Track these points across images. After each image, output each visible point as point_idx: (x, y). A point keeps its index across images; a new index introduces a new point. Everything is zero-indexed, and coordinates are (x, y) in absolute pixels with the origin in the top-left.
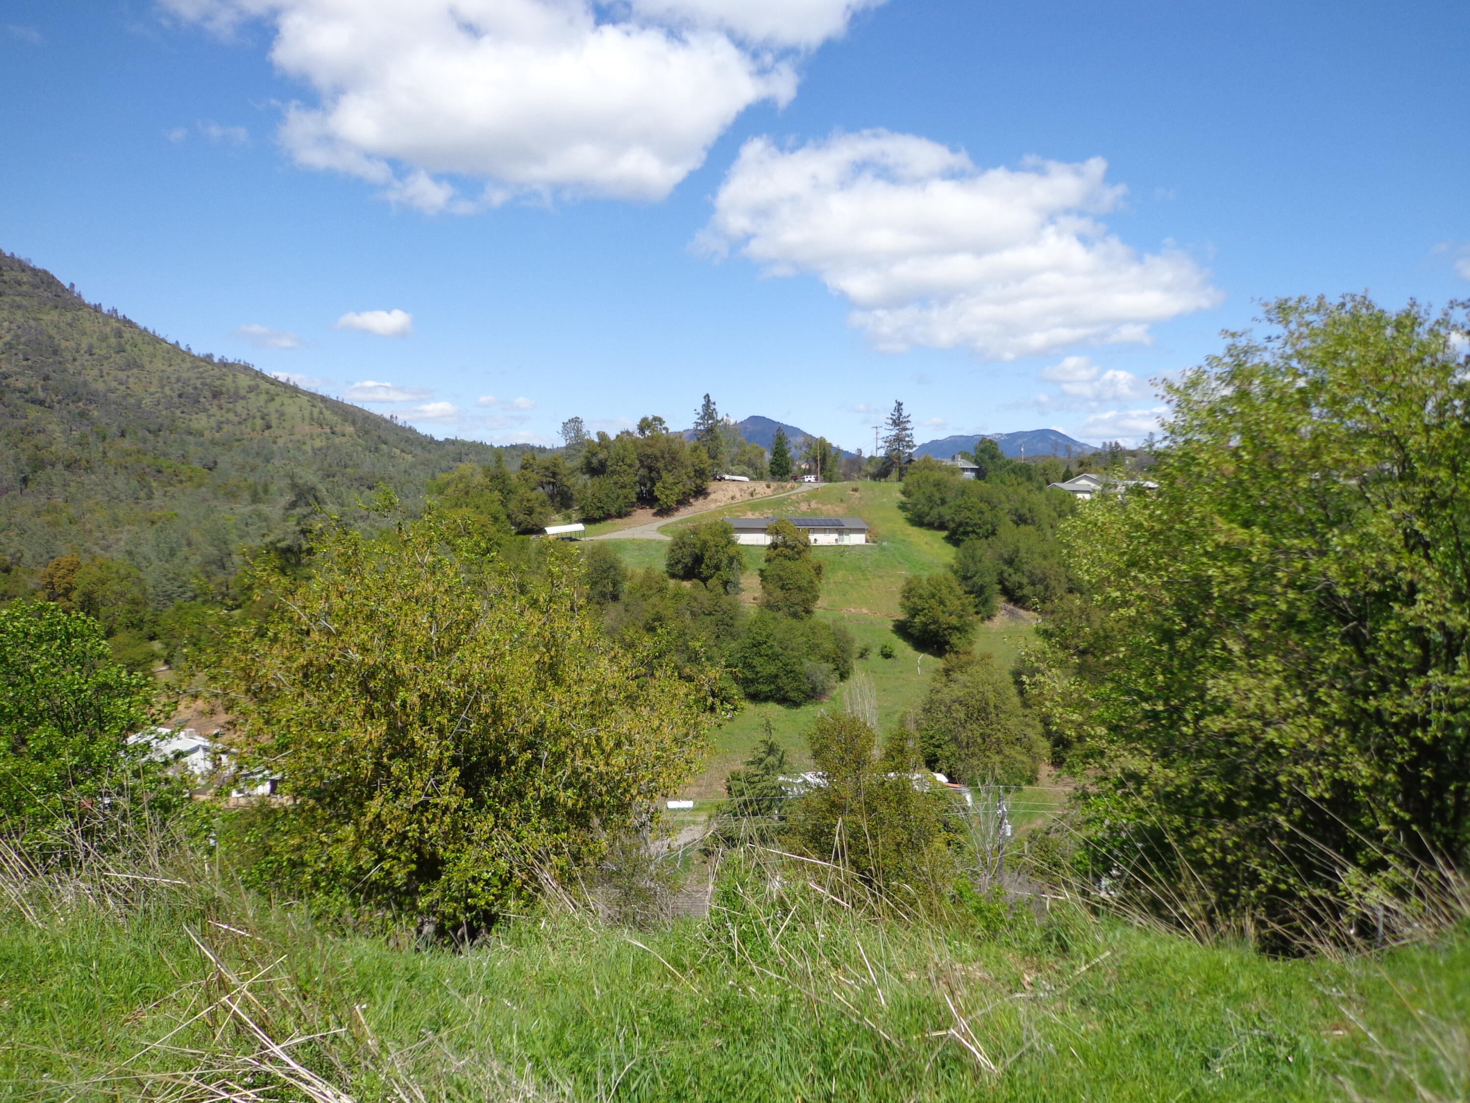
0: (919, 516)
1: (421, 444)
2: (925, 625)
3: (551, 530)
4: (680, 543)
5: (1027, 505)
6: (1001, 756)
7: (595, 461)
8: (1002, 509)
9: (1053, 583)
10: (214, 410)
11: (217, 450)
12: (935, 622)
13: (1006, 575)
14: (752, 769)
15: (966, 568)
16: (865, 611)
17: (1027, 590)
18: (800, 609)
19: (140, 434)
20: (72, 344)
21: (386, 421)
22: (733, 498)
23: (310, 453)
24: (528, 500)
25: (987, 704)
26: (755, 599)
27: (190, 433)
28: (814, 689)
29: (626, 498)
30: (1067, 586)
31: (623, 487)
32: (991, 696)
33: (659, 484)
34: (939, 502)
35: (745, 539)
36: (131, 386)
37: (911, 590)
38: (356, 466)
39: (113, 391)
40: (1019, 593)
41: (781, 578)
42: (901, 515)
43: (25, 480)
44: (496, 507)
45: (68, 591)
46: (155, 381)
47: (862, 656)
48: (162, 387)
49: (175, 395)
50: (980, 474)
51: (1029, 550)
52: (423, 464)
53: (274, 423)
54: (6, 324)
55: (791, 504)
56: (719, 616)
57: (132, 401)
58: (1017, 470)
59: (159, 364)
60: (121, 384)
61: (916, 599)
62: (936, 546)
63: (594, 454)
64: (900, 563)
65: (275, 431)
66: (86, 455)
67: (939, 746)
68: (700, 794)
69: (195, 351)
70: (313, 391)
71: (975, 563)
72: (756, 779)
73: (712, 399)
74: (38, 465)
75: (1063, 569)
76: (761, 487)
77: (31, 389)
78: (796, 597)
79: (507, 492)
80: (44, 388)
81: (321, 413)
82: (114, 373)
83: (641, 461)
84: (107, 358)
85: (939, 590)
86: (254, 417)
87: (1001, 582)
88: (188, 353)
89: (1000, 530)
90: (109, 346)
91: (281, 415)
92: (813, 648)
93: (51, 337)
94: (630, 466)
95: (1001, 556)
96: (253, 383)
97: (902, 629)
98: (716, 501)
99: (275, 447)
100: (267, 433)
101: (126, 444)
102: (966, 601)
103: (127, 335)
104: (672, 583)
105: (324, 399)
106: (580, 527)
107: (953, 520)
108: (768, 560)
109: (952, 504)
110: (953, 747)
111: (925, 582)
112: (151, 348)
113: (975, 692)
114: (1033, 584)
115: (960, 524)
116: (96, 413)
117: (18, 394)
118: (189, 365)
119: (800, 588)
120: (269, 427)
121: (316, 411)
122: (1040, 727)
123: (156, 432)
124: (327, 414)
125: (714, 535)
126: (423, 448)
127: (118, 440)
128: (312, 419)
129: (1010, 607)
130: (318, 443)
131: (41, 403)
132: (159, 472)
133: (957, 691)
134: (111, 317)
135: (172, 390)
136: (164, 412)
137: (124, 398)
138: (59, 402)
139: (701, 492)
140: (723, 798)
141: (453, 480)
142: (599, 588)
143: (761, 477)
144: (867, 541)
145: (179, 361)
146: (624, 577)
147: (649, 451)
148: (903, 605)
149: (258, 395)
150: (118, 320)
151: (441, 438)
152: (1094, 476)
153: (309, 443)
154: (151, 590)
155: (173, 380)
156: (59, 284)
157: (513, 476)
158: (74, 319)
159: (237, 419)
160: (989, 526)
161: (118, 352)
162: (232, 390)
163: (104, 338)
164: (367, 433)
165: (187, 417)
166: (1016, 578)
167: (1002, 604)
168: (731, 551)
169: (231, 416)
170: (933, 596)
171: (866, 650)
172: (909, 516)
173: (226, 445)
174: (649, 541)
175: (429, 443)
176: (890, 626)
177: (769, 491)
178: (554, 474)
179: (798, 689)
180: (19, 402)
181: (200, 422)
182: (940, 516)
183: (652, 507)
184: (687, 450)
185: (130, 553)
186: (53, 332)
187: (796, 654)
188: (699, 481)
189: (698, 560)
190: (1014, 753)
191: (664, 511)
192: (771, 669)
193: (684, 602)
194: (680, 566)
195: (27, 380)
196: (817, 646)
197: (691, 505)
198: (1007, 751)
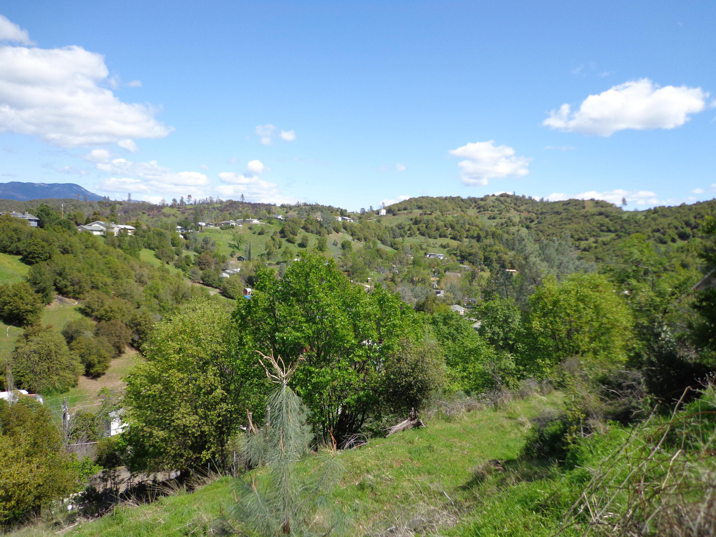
0: (4, 247)
2: (11, 310)
5: (69, 243)
6: (58, 377)
8: (55, 245)
9: (84, 284)
12: (17, 309)
13: (58, 281)
15: (35, 278)
17: (70, 289)
25: (51, 351)
30: (91, 285)
32: (53, 348)
34: (16, 240)
40: (65, 290)
50: (41, 224)
51: (71, 268)
58: (62, 223)
61: (5, 297)
62: (15, 264)
67: (23, 376)
71: (41, 276)
75: (89, 277)
85: (20, 292)
87: (55, 285)
89: (54, 257)
95: (55, 271)
102: (36, 297)
107: (26, 251)
109: (25, 241)
110: (31, 376)
111: (10, 287)
113: (44, 346)
114: (73, 285)
115: (30, 253)
122: (79, 359)
129: (60, 297)
133: (34, 347)
152: (102, 223)
160: (47, 254)
166: (64, 282)
167: (56, 296)
170: (16, 295)
182: (17, 248)
190: (65, 374)
198: (61, 373)
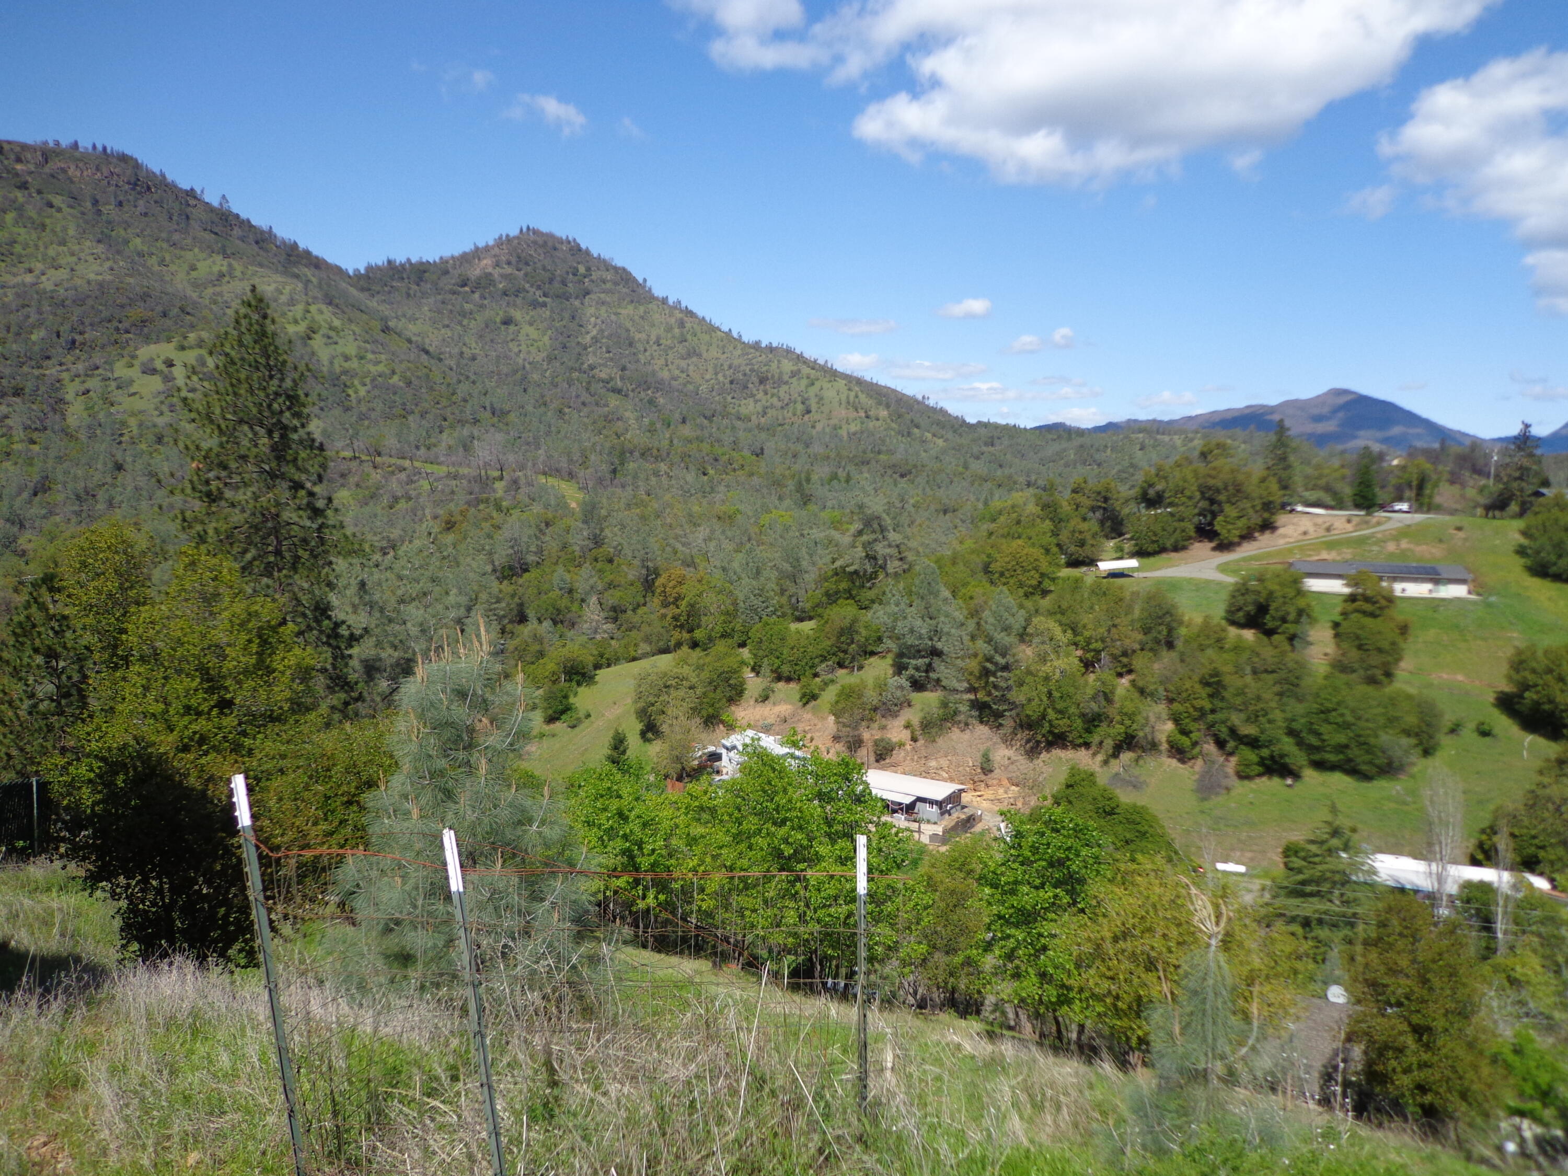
0: (1542, 565)
1: (952, 427)
2: (1537, 704)
3: (1103, 565)
4: (1242, 590)
7: (1151, 492)
10: (760, 395)
11: (763, 435)
12: (1551, 701)
14: (1314, 848)
16: (1460, 677)
18: (1378, 673)
19: (698, 421)
20: (643, 336)
21: (918, 402)
22: (1305, 533)
23: (846, 438)
24: (1081, 532)
26: (1326, 654)
27: (739, 419)
28: (1390, 764)
29: (1183, 531)
31: (1182, 520)
33: (1220, 518)
35: (1316, 585)
36: (691, 373)
37: (1521, 662)
38: (891, 452)
39: (675, 379)
41: (1358, 637)
42: (1518, 563)
43: (614, 471)
44: (1048, 539)
45: (678, 598)
46: (711, 370)
47: (1453, 731)
48: (716, 374)
49: (727, 381)
52: (954, 449)
53: (814, 407)
54: (593, 319)
55: (1375, 543)
56: (1283, 674)
57: (690, 387)
59: (714, 352)
60: (682, 372)
61: (1527, 674)
63: (1151, 485)
64: (1511, 624)
65: (814, 416)
66: (656, 444)
67: (1543, 848)
68: (1252, 859)
69: (745, 339)
70: (849, 372)
72: (1317, 859)
74: (623, 454)
76: (1339, 520)
77: (612, 379)
78: (1376, 659)
79: (1058, 521)
80: (622, 378)
81: (857, 396)
82: (677, 362)
83: (1202, 493)
84: (671, 348)
85: (1559, 666)
86: (795, 402)
88: (739, 340)
90: (674, 337)
91: (820, 399)
92: (1392, 721)
93: (628, 330)
94: (1190, 498)
96: (795, 368)
97: (1506, 703)
98: (1285, 536)
99: (814, 432)
100: (806, 417)
101: (687, 431)
103: (688, 325)
104: (1233, 631)
105: (859, 382)
106: (1133, 563)
108: (1344, 614)
111: (1540, 653)
112: (706, 337)
116: (662, 401)
117: (601, 384)
118: (739, 352)
119: (1380, 650)
120: (809, 412)
121: (852, 394)
123: (710, 418)
124: (863, 397)
125: (1282, 584)
126: (955, 432)
127: (681, 427)
128: (848, 403)
130: (853, 428)
131: (619, 391)
132: (716, 460)
134: (675, 308)
135: (724, 376)
136: (717, 398)
137: (685, 385)
138: (633, 391)
139: (1268, 526)
140: (1279, 870)
141: (1005, 508)
142: (1154, 634)
143: (1340, 506)
144: (1470, 592)
145: (731, 348)
146: (1181, 623)
147: (1211, 482)
148: (1510, 678)
149: (799, 379)
150: (681, 311)
151: (972, 420)
153: (845, 427)
154: (742, 604)
155: (726, 367)
156: (635, 280)
157: (1065, 504)
158: (645, 312)
159: (780, 404)
161: (681, 342)
162: (776, 376)
163: (669, 329)
164: (900, 416)
165: (737, 402)
168: (1301, 603)
169: (775, 400)
170: (1550, 671)
171: (1458, 725)
172: (1529, 563)
173: (769, 430)
174: (1208, 582)
175: (958, 426)
176: (1491, 697)
177: (1350, 525)
178: (1106, 499)
179: (1370, 763)
180: (603, 391)
181: (748, 407)
183: (1211, 540)
184: (1255, 479)
185: (724, 569)
186: (629, 325)
187: (1370, 725)
188: (1266, 515)
189: (1263, 609)
191: (1224, 546)
192: (1341, 738)
193: (1246, 655)
194: (1241, 614)
195: (608, 371)
196: (1397, 719)
197: (1255, 539)
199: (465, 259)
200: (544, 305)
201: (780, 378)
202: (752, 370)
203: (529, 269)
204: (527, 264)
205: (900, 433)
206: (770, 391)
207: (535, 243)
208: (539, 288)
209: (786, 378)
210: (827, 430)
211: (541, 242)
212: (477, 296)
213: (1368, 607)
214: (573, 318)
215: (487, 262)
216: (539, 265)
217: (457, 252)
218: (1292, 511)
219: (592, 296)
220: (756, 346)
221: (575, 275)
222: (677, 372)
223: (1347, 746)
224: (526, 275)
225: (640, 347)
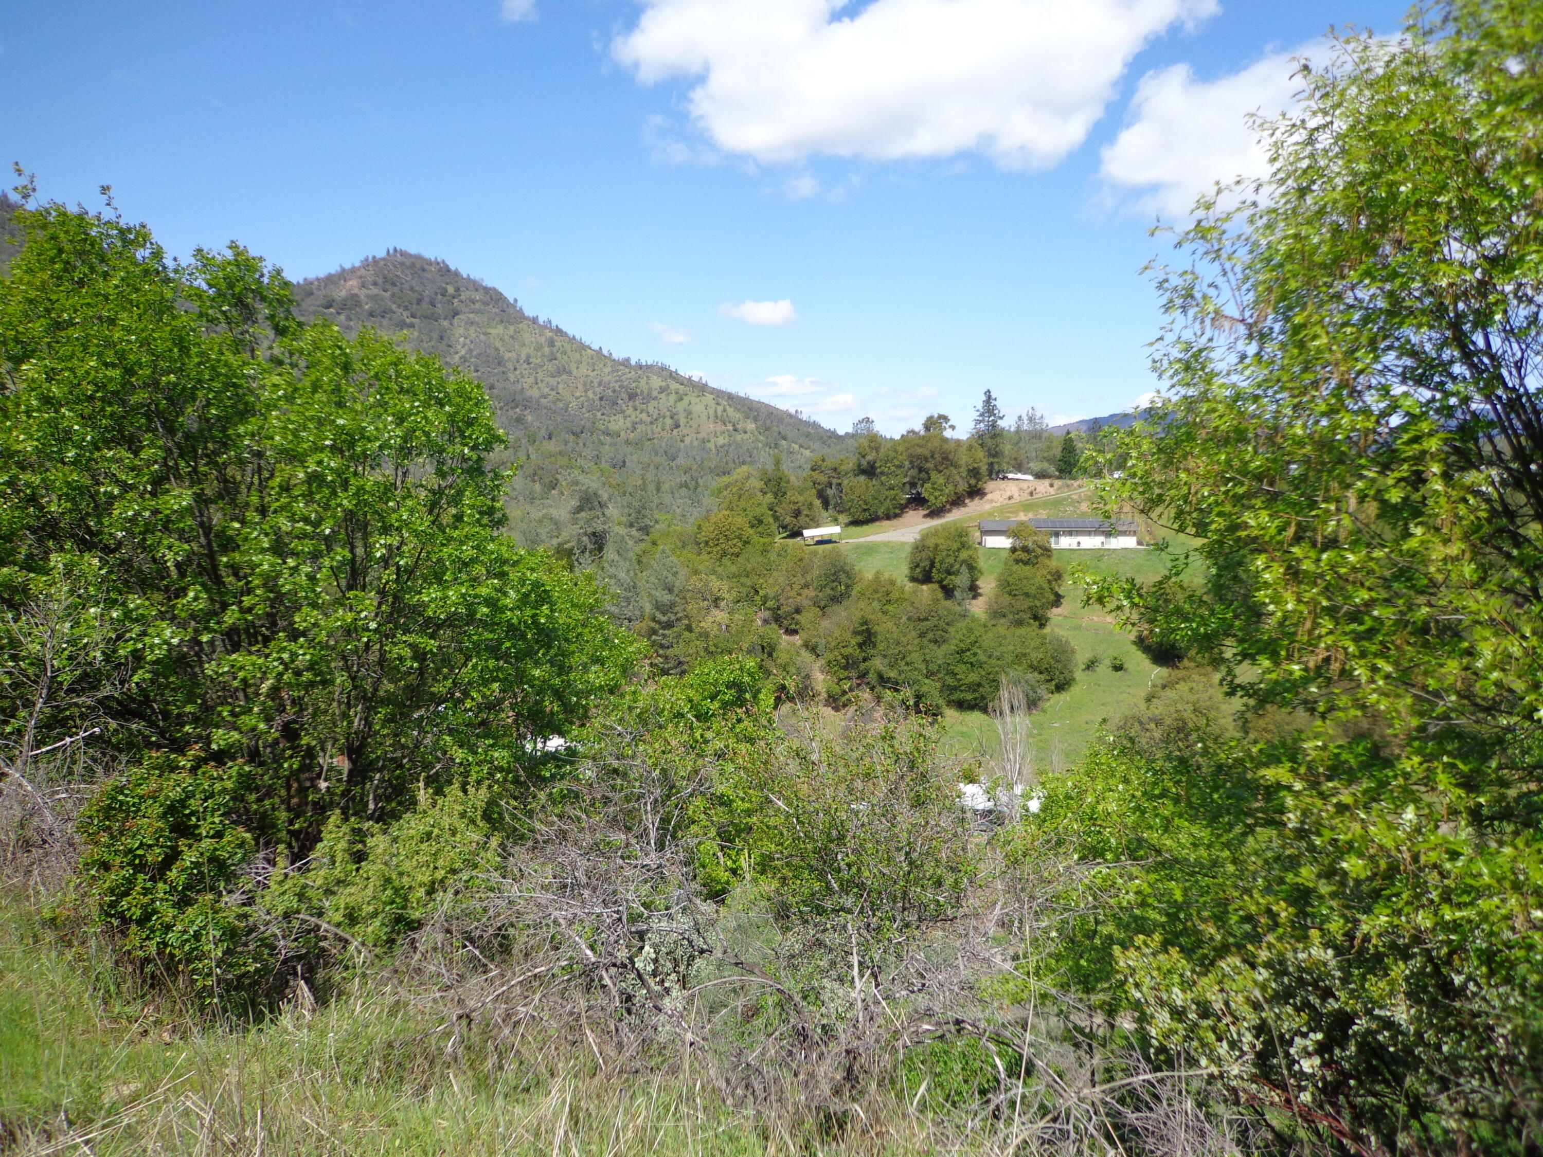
3: (807, 533)
4: (920, 547)
7: (865, 463)
10: (630, 411)
11: (629, 449)
19: (564, 437)
20: (513, 355)
21: (791, 416)
22: (1010, 498)
23: (713, 451)
24: (797, 503)
26: (989, 603)
27: (608, 434)
29: (895, 500)
31: (894, 488)
33: (928, 486)
35: (990, 542)
36: (561, 391)
39: (545, 397)
46: (580, 386)
47: (1088, 667)
48: (586, 391)
49: (597, 398)
53: (682, 422)
54: (462, 339)
57: (560, 404)
59: (584, 370)
60: (552, 389)
63: (864, 456)
65: (683, 430)
69: (615, 356)
73: (993, 395)
76: (1043, 486)
79: (781, 494)
81: (726, 410)
82: (547, 379)
83: (912, 462)
84: (541, 366)
86: (664, 417)
88: (609, 358)
90: (543, 355)
91: (689, 413)
92: (1020, 657)
93: (497, 350)
94: (900, 467)
96: (666, 383)
98: (992, 501)
99: (682, 446)
100: (675, 432)
101: (551, 446)
103: (558, 344)
104: (908, 586)
105: (731, 397)
106: (842, 529)
108: (1007, 564)
112: (577, 355)
116: (530, 418)
118: (609, 369)
120: (677, 426)
121: (720, 409)
123: (578, 434)
124: (731, 411)
125: (947, 538)
126: (823, 443)
127: (545, 443)
128: (716, 417)
130: (721, 441)
134: (545, 327)
135: (594, 393)
136: (587, 415)
137: (554, 402)
139: (976, 492)
141: (730, 483)
143: (1045, 475)
144: (1137, 543)
145: (601, 366)
146: (856, 581)
147: (919, 451)
149: (668, 395)
150: (551, 330)
153: (713, 440)
155: (596, 385)
158: (516, 331)
159: (649, 419)
161: (551, 360)
162: (646, 392)
163: (539, 348)
164: (767, 429)
165: (607, 418)
168: (964, 555)
169: (644, 416)
171: (1094, 662)
173: (637, 444)
177: (1052, 491)
181: (618, 423)
184: (962, 449)
186: (498, 344)
187: (1002, 663)
188: (973, 482)
189: (933, 563)
191: (935, 513)
192: (973, 677)
194: (918, 570)
196: (1026, 655)
197: (965, 505)
199: (330, 280)
200: (412, 326)
201: (649, 394)
202: (622, 387)
203: (396, 290)
204: (394, 284)
205: (767, 445)
206: (639, 406)
207: (402, 264)
208: (406, 308)
209: (655, 393)
210: (696, 443)
211: (408, 263)
212: (342, 317)
213: (1024, 556)
214: (442, 338)
215: (353, 283)
216: (406, 286)
217: (322, 274)
218: (1004, 478)
219: (462, 316)
220: (626, 362)
221: (443, 295)
222: (546, 390)
223: (979, 685)
224: (393, 295)
225: (510, 366)
